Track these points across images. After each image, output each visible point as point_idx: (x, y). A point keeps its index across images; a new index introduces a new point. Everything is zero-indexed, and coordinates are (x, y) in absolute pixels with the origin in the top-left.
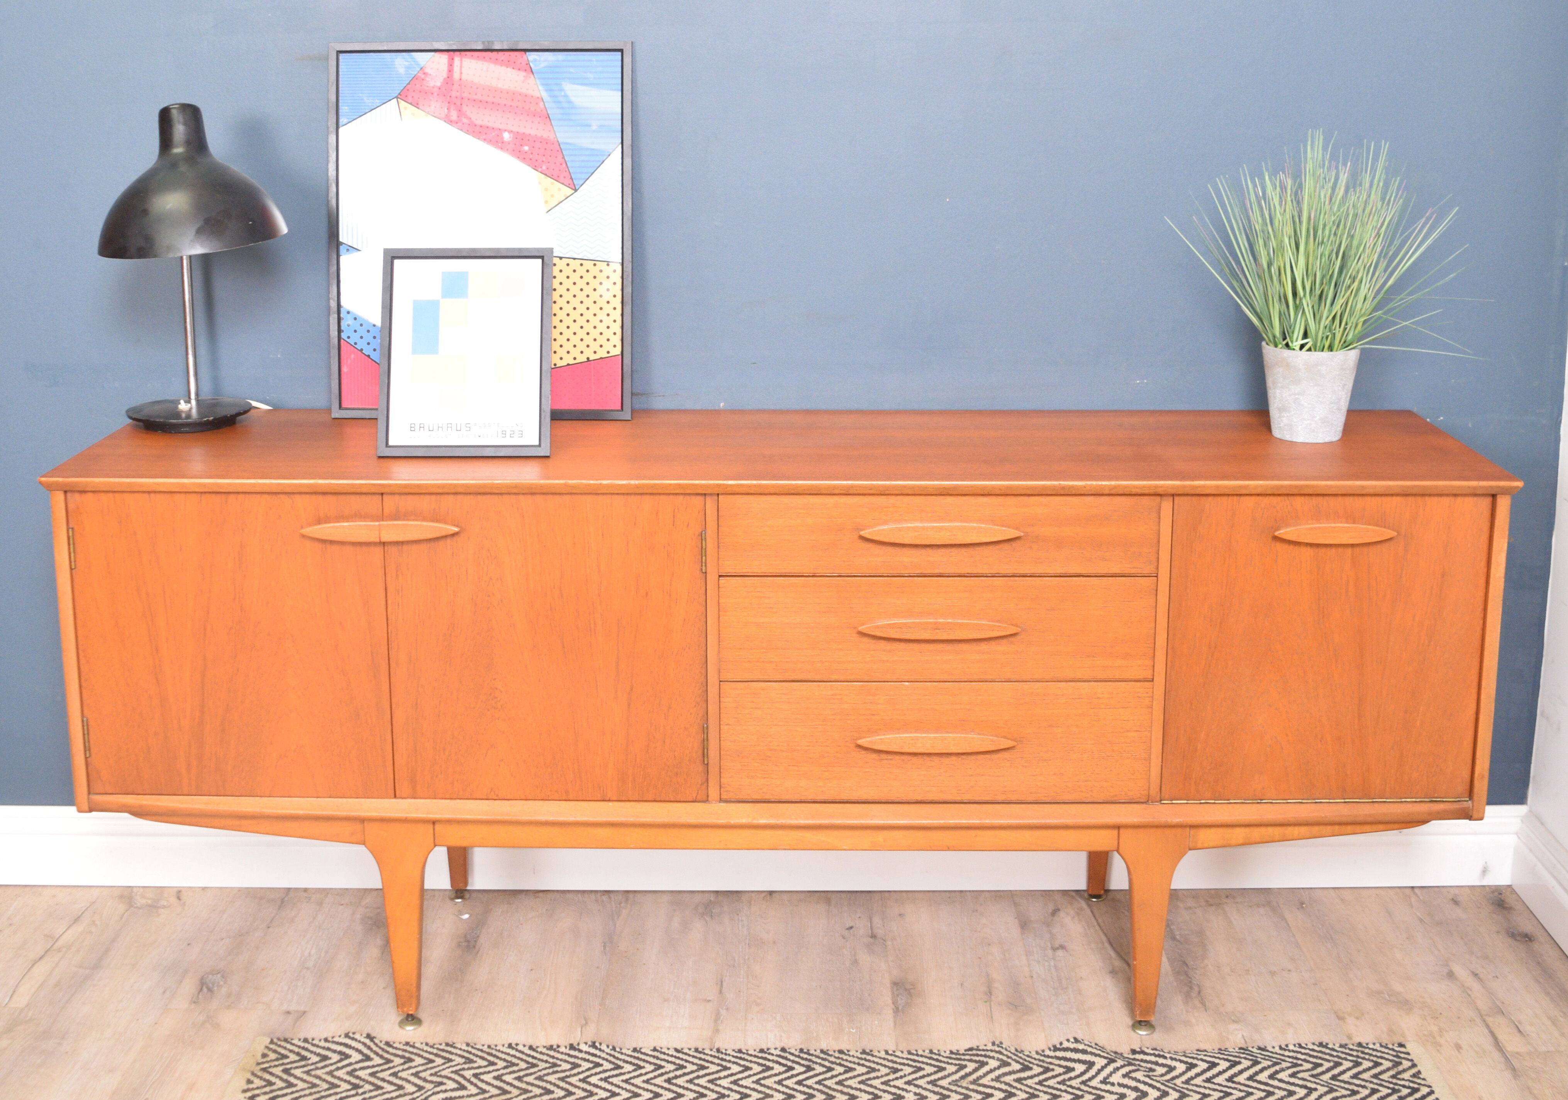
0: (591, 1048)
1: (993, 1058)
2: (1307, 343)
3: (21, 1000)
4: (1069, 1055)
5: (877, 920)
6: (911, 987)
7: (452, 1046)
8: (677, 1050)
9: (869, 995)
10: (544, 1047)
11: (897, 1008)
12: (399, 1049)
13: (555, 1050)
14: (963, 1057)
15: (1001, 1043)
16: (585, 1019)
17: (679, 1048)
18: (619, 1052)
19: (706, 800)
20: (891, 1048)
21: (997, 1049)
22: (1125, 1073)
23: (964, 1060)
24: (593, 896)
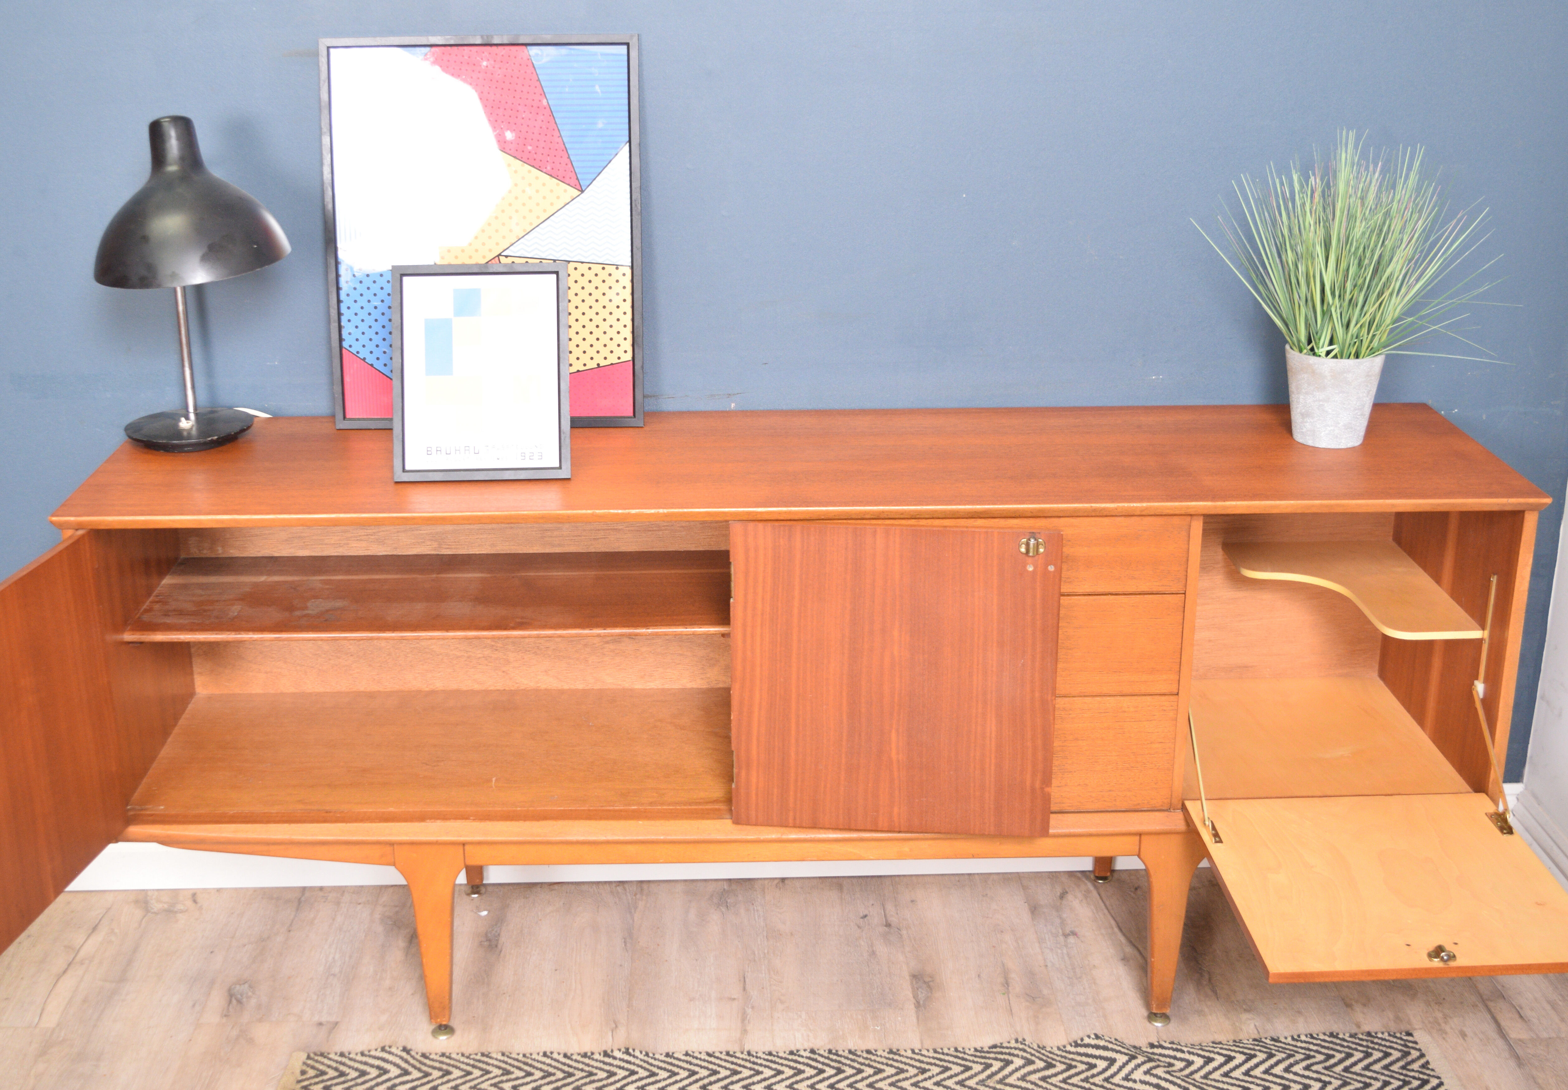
0: (625, 1055)
1: (1017, 1056)
2: (1332, 350)
3: (50, 1021)
4: (1090, 1051)
5: (890, 907)
6: (930, 979)
7: (487, 1056)
8: (708, 1054)
9: (890, 989)
10: (579, 1054)
11: (918, 1002)
12: (436, 1061)
13: (589, 1058)
14: (988, 1055)
15: (1024, 1040)
16: (615, 1022)
17: (711, 1052)
18: (652, 1058)
20: (917, 1047)
21: (1021, 1046)
22: (1146, 1070)
23: (989, 1058)
24: (607, 887)
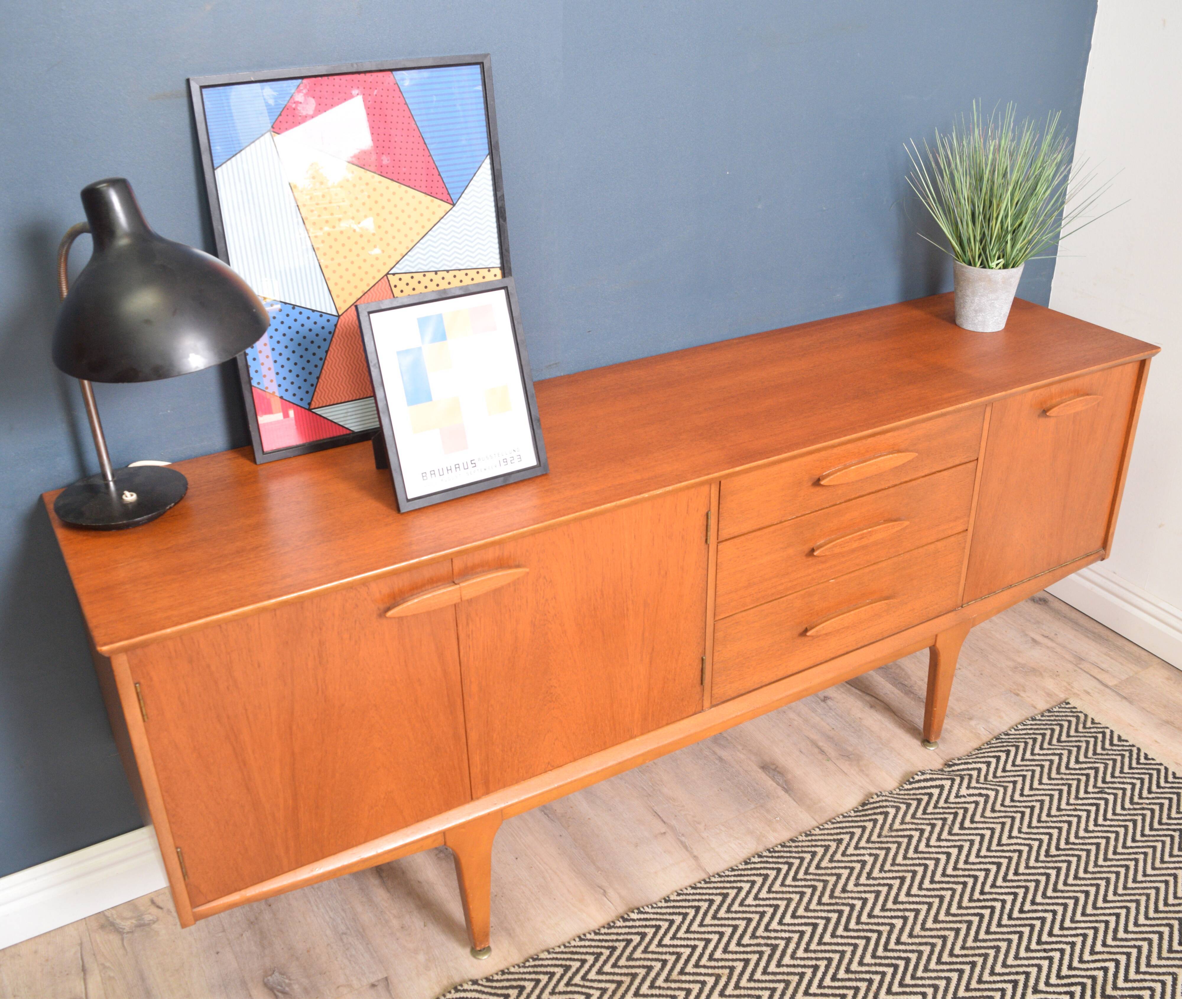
0: (638, 914)
1: (886, 806)
2: (1000, 262)
4: (923, 784)
6: (775, 767)
7: (536, 959)
9: (757, 784)
11: (783, 788)
12: (503, 981)
14: (866, 813)
15: (880, 793)
16: (598, 887)
17: (690, 885)
19: (702, 710)
20: (816, 824)
21: (883, 799)
23: (869, 814)
